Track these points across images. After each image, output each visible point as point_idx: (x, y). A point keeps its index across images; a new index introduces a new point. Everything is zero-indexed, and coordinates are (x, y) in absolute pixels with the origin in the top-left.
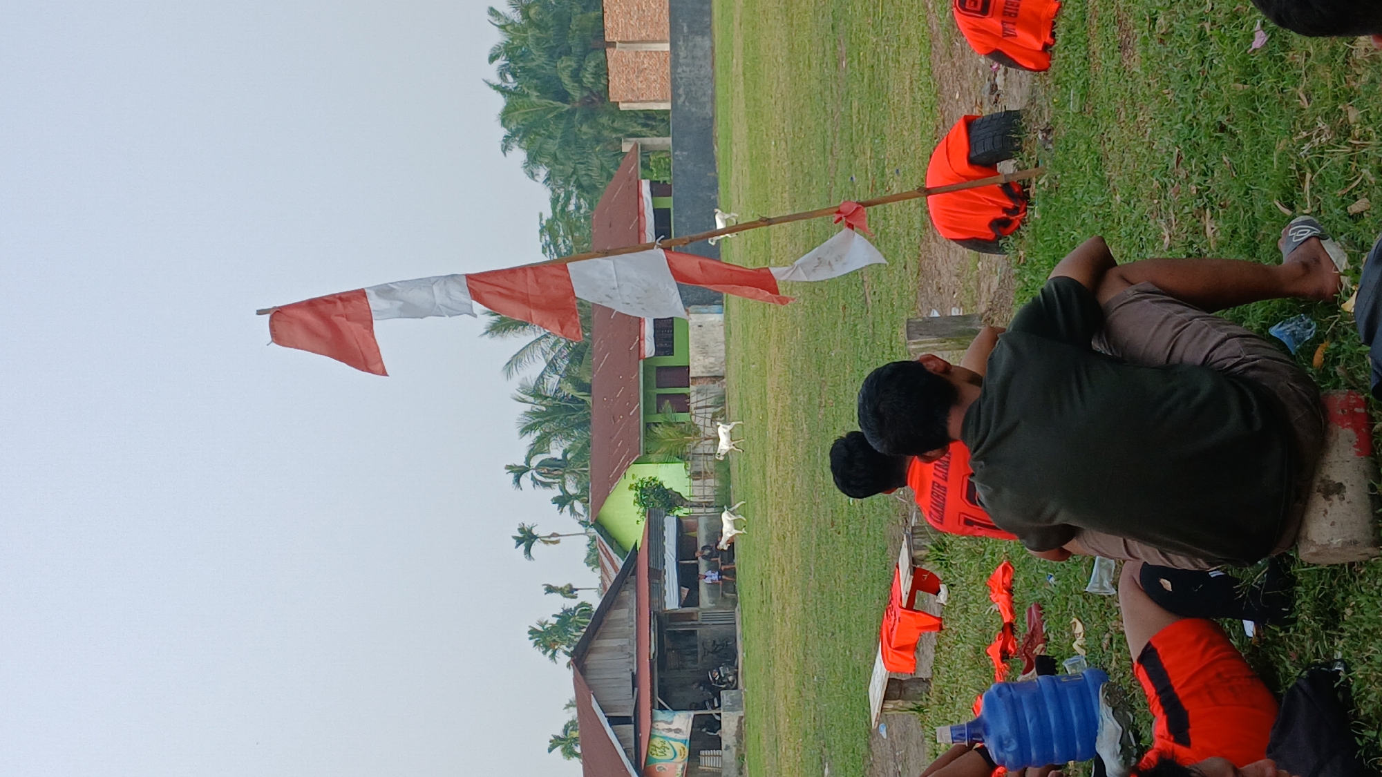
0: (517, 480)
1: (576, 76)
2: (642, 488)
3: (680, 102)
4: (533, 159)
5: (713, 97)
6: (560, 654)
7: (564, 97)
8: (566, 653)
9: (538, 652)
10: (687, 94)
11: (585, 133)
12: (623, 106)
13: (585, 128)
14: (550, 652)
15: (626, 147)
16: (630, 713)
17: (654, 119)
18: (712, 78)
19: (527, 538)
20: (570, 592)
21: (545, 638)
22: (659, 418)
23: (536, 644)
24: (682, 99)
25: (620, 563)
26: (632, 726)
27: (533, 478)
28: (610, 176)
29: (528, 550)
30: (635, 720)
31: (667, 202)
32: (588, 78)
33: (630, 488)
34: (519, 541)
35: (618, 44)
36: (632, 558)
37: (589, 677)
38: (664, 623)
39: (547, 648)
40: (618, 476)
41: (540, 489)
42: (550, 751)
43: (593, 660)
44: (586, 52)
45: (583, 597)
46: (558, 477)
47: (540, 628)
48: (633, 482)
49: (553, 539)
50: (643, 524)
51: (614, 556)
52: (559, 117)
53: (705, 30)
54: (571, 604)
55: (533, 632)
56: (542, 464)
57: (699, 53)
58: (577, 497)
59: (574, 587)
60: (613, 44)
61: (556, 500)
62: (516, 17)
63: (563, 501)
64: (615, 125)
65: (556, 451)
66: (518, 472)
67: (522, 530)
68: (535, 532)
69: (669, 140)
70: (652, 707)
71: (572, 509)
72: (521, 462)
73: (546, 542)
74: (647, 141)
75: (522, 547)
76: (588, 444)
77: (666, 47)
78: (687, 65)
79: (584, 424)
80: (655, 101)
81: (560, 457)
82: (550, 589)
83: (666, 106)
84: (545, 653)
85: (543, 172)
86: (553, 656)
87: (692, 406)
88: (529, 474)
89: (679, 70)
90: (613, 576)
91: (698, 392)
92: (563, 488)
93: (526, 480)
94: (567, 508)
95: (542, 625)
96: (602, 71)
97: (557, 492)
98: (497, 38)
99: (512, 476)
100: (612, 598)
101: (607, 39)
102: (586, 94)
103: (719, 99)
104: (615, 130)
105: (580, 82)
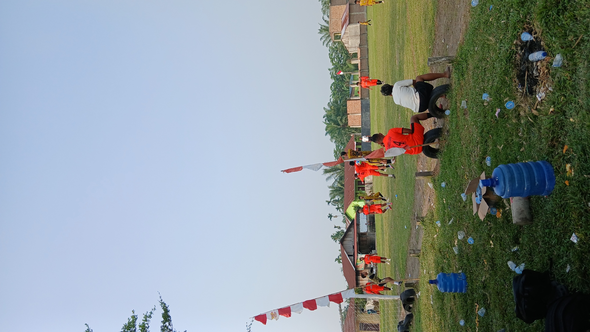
1: (341, 120)
2: (355, 207)
3: (363, 126)
4: (332, 138)
5: (370, 125)
6: (337, 241)
7: (339, 125)
8: (339, 241)
9: (333, 240)
10: (364, 124)
11: (343, 132)
12: (351, 127)
15: (352, 135)
16: (352, 254)
17: (357, 129)
18: (370, 121)
19: (330, 216)
21: (334, 237)
22: (358, 192)
23: (332, 238)
25: (350, 222)
26: (353, 257)
28: (348, 141)
29: (331, 219)
30: (354, 255)
31: (360, 147)
32: (344, 121)
35: (350, 114)
36: (353, 221)
37: (344, 246)
38: (360, 235)
40: (350, 204)
41: (333, 206)
43: (345, 242)
44: (343, 115)
46: (337, 203)
47: (333, 235)
48: (353, 205)
49: (336, 216)
50: (355, 214)
51: (349, 221)
52: (338, 129)
53: (369, 111)
56: (333, 201)
57: (367, 116)
58: (341, 208)
59: (340, 227)
60: (349, 114)
61: (337, 208)
62: (329, 109)
63: (338, 209)
64: (349, 130)
65: (336, 198)
66: (329, 202)
67: (329, 214)
68: (332, 215)
69: (361, 134)
70: (357, 253)
71: (340, 210)
72: (329, 200)
73: (334, 217)
74: (356, 134)
75: (329, 218)
76: (343, 196)
77: (360, 114)
78: (365, 118)
79: (343, 193)
80: (358, 126)
81: (337, 199)
82: (335, 227)
83: (360, 127)
85: (334, 141)
87: (366, 189)
88: (331, 203)
89: (363, 119)
90: (349, 225)
91: (367, 186)
92: (338, 206)
94: (339, 210)
96: (346, 119)
97: (337, 207)
98: (325, 113)
99: (327, 203)
100: (349, 230)
101: (348, 113)
102: (343, 124)
103: (371, 125)
104: (349, 132)
105: (342, 122)
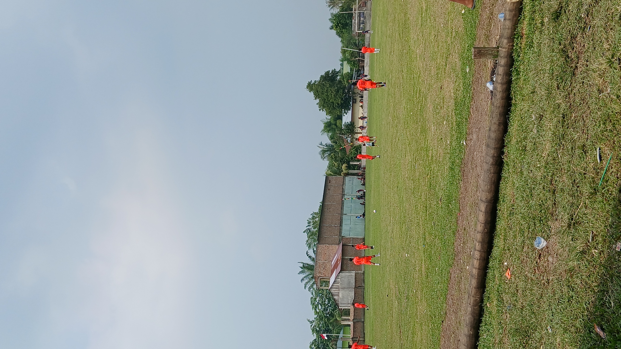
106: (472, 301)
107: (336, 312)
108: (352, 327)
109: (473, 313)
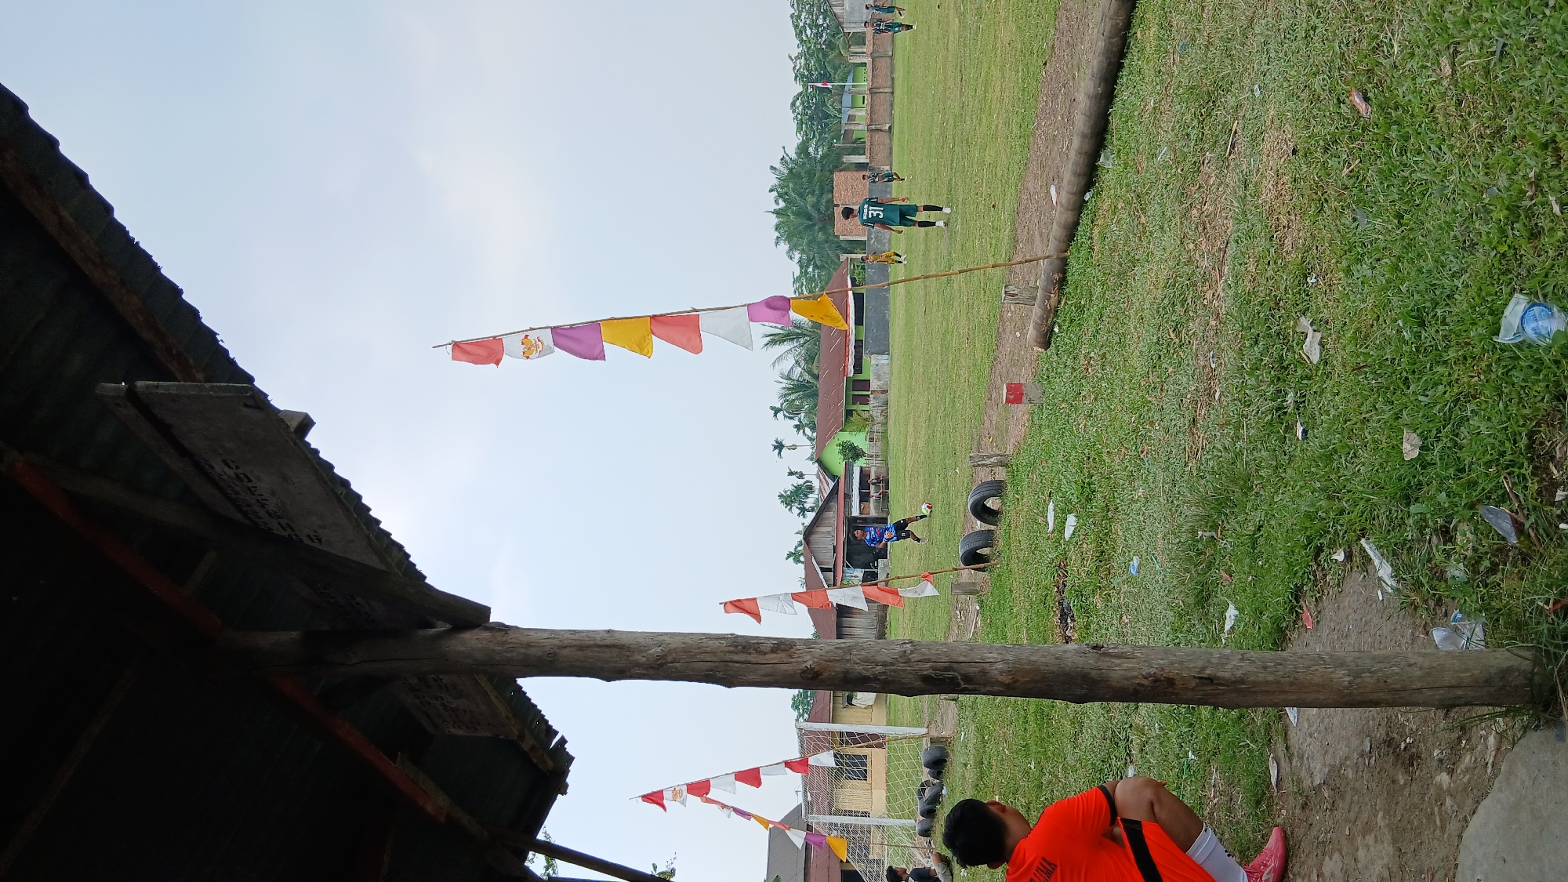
0: (775, 415)
2: (843, 445)
4: (792, 247)
6: (794, 508)
7: (810, 218)
8: (797, 507)
9: (783, 506)
10: (876, 237)
12: (841, 238)
13: (820, 234)
14: (789, 507)
16: (832, 567)
19: (779, 446)
20: (801, 476)
21: (787, 499)
22: (853, 407)
23: (782, 502)
24: (873, 240)
25: (830, 487)
26: (832, 573)
27: (785, 416)
29: (779, 453)
30: (834, 570)
32: (822, 209)
33: (837, 445)
34: (775, 448)
36: (836, 485)
37: (811, 546)
39: (787, 505)
40: (831, 437)
41: (787, 420)
42: (787, 559)
43: (814, 537)
45: (807, 478)
46: (798, 415)
47: (784, 494)
48: (839, 441)
49: (794, 447)
50: (843, 465)
52: (806, 228)
54: (801, 482)
55: (781, 496)
56: (790, 409)
58: (807, 425)
59: (804, 473)
61: (796, 427)
63: (799, 427)
66: (777, 411)
67: (776, 441)
68: (784, 443)
70: (843, 566)
72: (778, 406)
73: (789, 449)
74: (854, 256)
75: (777, 451)
82: (791, 474)
84: (786, 507)
86: (790, 509)
87: (871, 403)
88: (782, 412)
92: (800, 421)
93: (780, 415)
94: (801, 430)
95: (785, 492)
97: (796, 422)
99: (773, 412)
100: (825, 506)
101: (835, 202)
102: (821, 216)
106: (1108, 28)
107: (839, 38)
108: (869, 67)
109: (1107, 51)
